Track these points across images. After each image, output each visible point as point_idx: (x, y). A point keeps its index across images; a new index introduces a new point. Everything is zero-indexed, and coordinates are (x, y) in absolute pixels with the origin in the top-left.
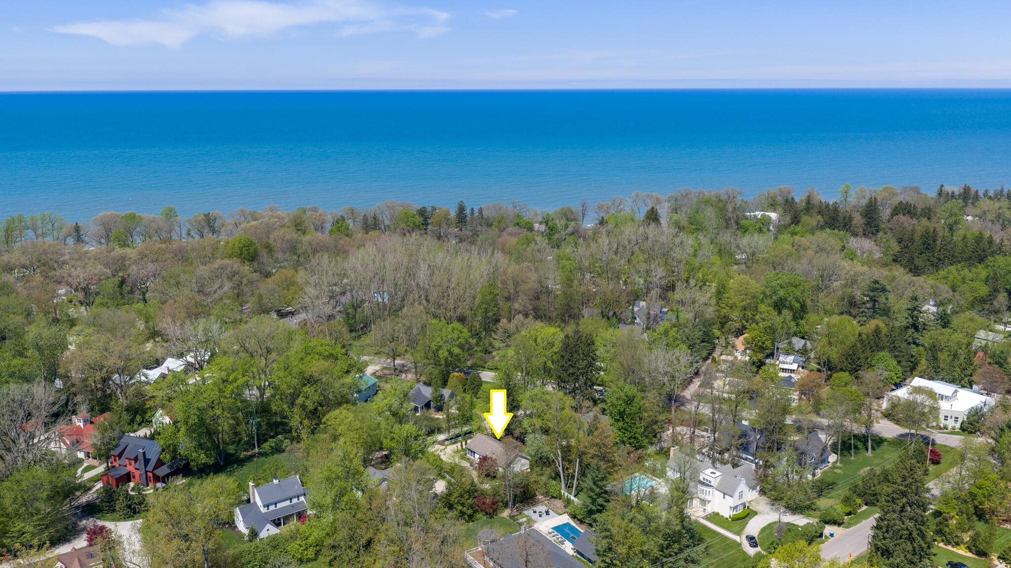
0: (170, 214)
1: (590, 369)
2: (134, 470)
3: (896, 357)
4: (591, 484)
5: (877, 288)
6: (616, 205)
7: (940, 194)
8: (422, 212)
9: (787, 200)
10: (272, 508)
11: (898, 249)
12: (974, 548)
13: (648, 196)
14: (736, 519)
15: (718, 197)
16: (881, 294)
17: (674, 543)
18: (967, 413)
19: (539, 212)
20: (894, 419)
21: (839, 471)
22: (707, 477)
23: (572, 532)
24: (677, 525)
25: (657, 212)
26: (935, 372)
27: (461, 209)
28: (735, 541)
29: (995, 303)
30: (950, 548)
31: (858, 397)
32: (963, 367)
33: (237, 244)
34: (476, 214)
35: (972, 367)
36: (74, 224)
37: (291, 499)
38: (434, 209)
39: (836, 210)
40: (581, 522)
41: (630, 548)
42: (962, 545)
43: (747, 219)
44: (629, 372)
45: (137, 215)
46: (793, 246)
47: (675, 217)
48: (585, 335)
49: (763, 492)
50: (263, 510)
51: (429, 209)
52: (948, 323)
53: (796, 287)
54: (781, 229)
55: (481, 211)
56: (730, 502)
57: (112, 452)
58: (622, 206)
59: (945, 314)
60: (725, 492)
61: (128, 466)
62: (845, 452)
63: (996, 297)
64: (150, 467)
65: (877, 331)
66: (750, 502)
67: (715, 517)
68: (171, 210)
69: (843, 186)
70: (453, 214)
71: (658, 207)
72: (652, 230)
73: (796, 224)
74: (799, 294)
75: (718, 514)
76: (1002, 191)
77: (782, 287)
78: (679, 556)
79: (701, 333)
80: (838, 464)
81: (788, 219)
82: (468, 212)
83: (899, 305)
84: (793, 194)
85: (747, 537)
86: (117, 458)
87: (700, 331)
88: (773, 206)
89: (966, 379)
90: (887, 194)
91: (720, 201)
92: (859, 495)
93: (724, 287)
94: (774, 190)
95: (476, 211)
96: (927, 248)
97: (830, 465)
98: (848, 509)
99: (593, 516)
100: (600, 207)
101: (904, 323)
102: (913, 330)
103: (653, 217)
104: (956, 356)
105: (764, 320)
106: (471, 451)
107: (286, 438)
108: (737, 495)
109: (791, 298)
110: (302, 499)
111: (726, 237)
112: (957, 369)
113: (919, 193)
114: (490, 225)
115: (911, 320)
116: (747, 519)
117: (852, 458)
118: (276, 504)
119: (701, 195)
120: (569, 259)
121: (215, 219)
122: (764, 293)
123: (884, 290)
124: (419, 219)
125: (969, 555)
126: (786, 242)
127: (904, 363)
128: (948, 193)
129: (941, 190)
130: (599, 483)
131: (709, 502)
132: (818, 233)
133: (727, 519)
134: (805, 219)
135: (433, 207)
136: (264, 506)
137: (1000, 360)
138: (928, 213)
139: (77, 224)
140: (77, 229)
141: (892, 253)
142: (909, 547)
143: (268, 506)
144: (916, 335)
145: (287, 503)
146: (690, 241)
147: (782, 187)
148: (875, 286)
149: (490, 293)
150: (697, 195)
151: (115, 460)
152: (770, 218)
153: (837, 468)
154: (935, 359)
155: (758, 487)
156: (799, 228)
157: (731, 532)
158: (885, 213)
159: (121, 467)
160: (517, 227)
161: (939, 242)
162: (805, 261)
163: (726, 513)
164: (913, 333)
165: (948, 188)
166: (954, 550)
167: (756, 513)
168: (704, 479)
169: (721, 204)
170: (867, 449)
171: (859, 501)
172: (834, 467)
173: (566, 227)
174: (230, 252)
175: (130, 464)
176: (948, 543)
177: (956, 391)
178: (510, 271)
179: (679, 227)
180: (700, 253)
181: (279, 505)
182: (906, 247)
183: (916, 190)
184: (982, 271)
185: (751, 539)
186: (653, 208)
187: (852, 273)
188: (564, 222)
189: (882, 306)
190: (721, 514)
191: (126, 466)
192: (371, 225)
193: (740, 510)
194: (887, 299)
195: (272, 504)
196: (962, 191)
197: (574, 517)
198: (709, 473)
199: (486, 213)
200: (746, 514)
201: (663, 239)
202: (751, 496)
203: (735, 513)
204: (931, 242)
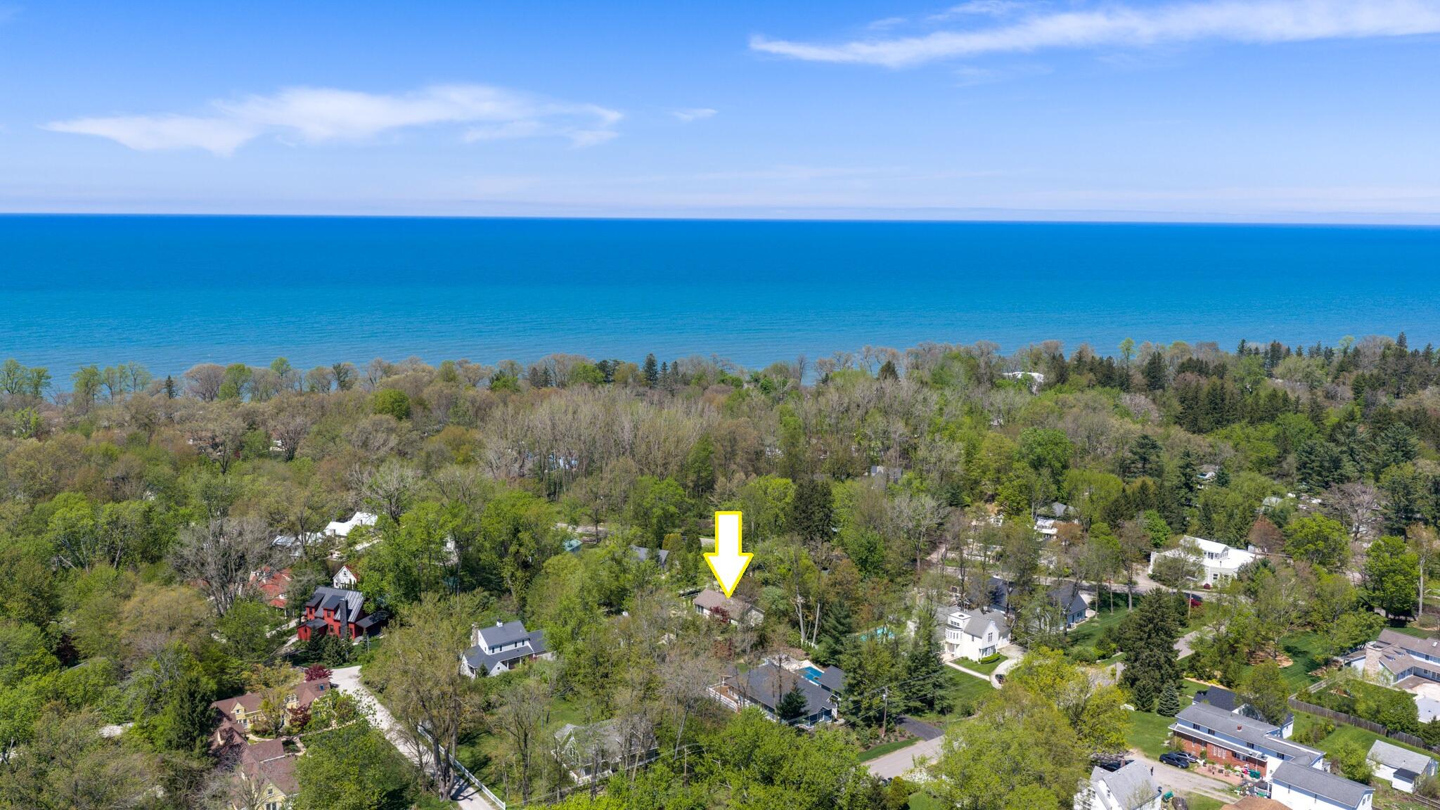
0: (282, 369)
1: (826, 522)
2: (332, 623)
3: (1166, 517)
4: (835, 622)
5: (1147, 445)
6: (842, 360)
7: (1241, 351)
8: (603, 366)
9: (1054, 358)
10: (497, 651)
11: (1180, 409)
12: (1224, 680)
13: (882, 351)
14: (984, 662)
15: (969, 353)
16: (1152, 450)
17: (922, 666)
18: (1237, 570)
19: (746, 370)
20: (1160, 580)
21: (1096, 624)
22: (955, 620)
23: (815, 674)
24: (924, 646)
25: (894, 368)
26: (1209, 533)
27: (651, 364)
28: (984, 680)
29: (1285, 466)
30: (1202, 682)
31: (1115, 545)
32: (1238, 527)
33: (388, 398)
34: (669, 371)
35: (1248, 527)
36: (165, 379)
37: (516, 643)
38: (617, 363)
39: (1110, 365)
40: (824, 665)
41: (879, 666)
42: (1214, 680)
43: (1004, 378)
44: (871, 520)
45: (246, 367)
46: (1057, 404)
47: (916, 373)
48: (820, 484)
49: (1013, 640)
50: (488, 652)
51: (611, 363)
52: (1226, 482)
53: (1057, 444)
54: (1045, 387)
55: (675, 365)
56: (980, 643)
57: (308, 604)
58: (849, 364)
59: (1223, 474)
60: (974, 633)
61: (326, 618)
62: (1105, 609)
63: (1285, 458)
64: (352, 618)
65: (1144, 488)
66: (1000, 649)
67: (964, 661)
68: (283, 362)
69: (1124, 341)
70: (641, 371)
71: (895, 362)
72: (888, 384)
73: (1062, 383)
74: (1059, 451)
75: (967, 659)
76: (1319, 349)
77: (1040, 444)
78: (927, 681)
79: (949, 495)
80: (1096, 618)
81: (1053, 376)
82: (659, 367)
83: (1170, 463)
84: (1061, 350)
85: (997, 676)
86: (313, 610)
87: (948, 492)
88: (1035, 365)
89: (1242, 541)
90: (1176, 351)
91: (972, 357)
92: (1114, 640)
93: (974, 447)
94: (1038, 346)
95: (669, 364)
96: (1215, 408)
97: (1087, 620)
98: (1102, 652)
99: (836, 657)
100: (822, 365)
101: (1176, 482)
102: (1187, 490)
103: (889, 370)
104: (1231, 516)
105: (1018, 477)
106: (699, 606)
107: (491, 595)
108: (986, 636)
109: (1050, 456)
110: (527, 643)
111: (978, 395)
112: (1232, 529)
113: (1217, 350)
114: (687, 383)
115: (1183, 479)
116: (997, 662)
117: (1112, 614)
118: (501, 647)
119: (947, 350)
120: (793, 415)
121: (346, 373)
122: (1020, 453)
123: (1154, 446)
124: (601, 375)
125: (1221, 687)
126: (1048, 399)
127: (1175, 525)
128: (1250, 350)
129: (1243, 347)
130: (842, 620)
131: (958, 645)
132: (1087, 391)
133: (976, 662)
134: (1073, 377)
135: (615, 361)
136: (490, 649)
137: (1279, 520)
138: (1221, 371)
139: (169, 378)
140: (169, 384)
141: (1173, 413)
142: (1157, 675)
143: (493, 649)
144: (1190, 495)
145: (512, 647)
146: (934, 397)
147: (1048, 341)
148: (1143, 441)
149: (704, 450)
150: (943, 350)
151: (311, 613)
152: (1033, 378)
153: (1094, 622)
154: (1209, 519)
155: (1009, 635)
156: (1066, 387)
157: (979, 672)
158: (1171, 371)
159: (318, 619)
160: (723, 385)
161: (1227, 402)
162: (1069, 419)
163: (975, 656)
164: (1186, 493)
165: (1251, 345)
166: (1207, 683)
167: (1006, 658)
168: (952, 622)
169: (972, 362)
170: (1128, 606)
171: (1114, 645)
172: (1092, 620)
173: (784, 384)
174: (381, 407)
175: (329, 616)
176: (1200, 678)
177: (1226, 549)
178: (725, 426)
179: (922, 382)
180: (946, 410)
181: (505, 649)
182: (1190, 407)
183: (1214, 347)
184: (1271, 430)
185: (1000, 678)
186: (889, 363)
187: (1122, 431)
188: (780, 378)
189: (1154, 466)
190: (970, 658)
191: (323, 619)
192: (541, 380)
193: (989, 654)
194: (1158, 457)
195: (497, 647)
196: (1269, 348)
197: (816, 661)
198: (957, 616)
199: (681, 369)
200: (996, 658)
201: (903, 394)
202: (1002, 644)
203: (984, 656)
204: (1219, 401)
